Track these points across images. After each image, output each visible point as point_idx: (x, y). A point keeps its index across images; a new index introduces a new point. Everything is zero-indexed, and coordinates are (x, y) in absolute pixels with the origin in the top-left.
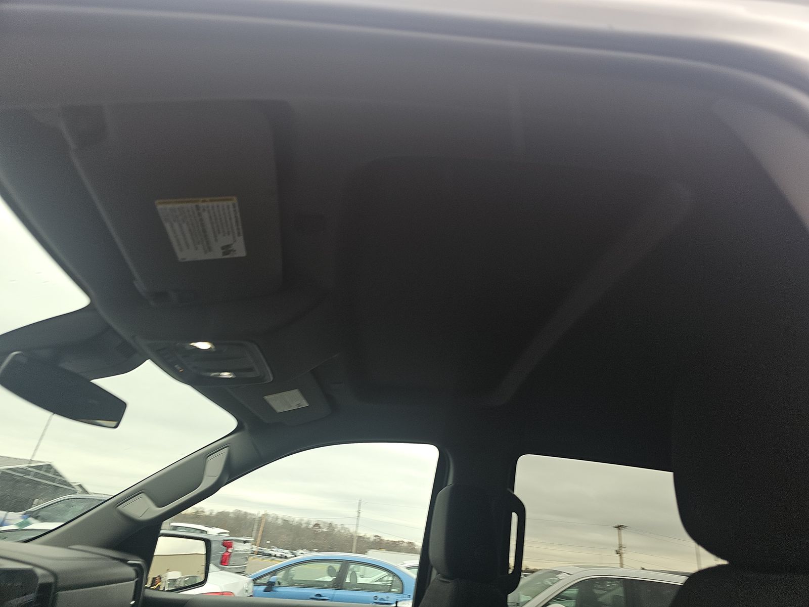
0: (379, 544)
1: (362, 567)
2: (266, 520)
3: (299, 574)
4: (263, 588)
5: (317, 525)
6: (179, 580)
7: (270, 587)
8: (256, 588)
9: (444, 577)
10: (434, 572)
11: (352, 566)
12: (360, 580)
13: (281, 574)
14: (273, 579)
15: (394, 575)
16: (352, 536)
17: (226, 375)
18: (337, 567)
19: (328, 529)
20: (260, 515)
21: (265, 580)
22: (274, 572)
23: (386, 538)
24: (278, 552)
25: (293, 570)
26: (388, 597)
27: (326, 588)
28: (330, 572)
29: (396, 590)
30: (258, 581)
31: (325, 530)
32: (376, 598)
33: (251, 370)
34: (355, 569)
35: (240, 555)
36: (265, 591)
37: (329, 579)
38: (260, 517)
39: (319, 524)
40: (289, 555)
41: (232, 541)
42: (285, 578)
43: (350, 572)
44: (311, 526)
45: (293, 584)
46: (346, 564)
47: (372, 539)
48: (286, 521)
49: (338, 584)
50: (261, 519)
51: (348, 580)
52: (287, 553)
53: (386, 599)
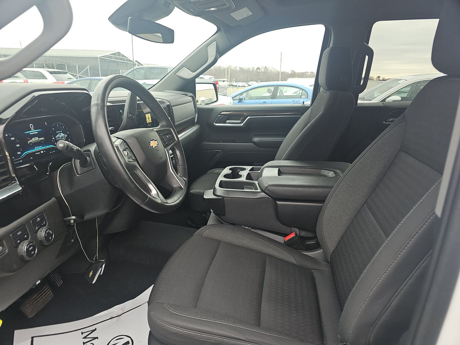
0: (294, 75)
1: (285, 88)
2: (231, 69)
3: (253, 93)
4: (237, 101)
5: (258, 68)
6: (205, 100)
7: (240, 100)
8: (234, 101)
9: (326, 90)
10: (321, 88)
11: (280, 87)
12: (285, 94)
13: (245, 94)
14: (241, 97)
15: (303, 90)
16: (278, 72)
17: (213, 9)
18: (272, 89)
19: (264, 70)
20: (227, 67)
21: (238, 98)
22: (241, 94)
23: (297, 71)
24: (240, 84)
25: (250, 92)
26: (299, 100)
27: (268, 99)
28: (269, 91)
29: (304, 97)
30: (234, 98)
31: (263, 70)
32: (294, 101)
33: (225, 5)
34: (282, 89)
35: (222, 87)
36: (238, 102)
37: (269, 95)
38: (227, 68)
39: (259, 68)
40: (246, 85)
41: (217, 81)
42: (247, 96)
43: (279, 91)
44: (255, 69)
45: (251, 98)
46: (277, 87)
47: (290, 73)
48: (241, 69)
49: (274, 96)
50: (228, 68)
51: (278, 95)
52: (245, 84)
53: (298, 101)
